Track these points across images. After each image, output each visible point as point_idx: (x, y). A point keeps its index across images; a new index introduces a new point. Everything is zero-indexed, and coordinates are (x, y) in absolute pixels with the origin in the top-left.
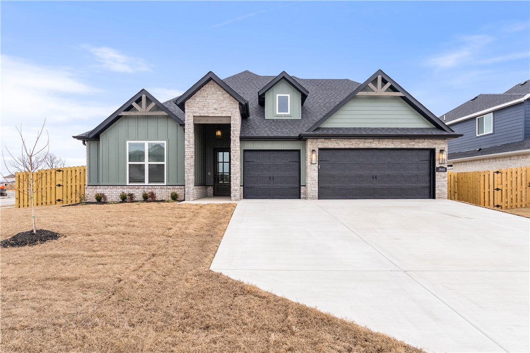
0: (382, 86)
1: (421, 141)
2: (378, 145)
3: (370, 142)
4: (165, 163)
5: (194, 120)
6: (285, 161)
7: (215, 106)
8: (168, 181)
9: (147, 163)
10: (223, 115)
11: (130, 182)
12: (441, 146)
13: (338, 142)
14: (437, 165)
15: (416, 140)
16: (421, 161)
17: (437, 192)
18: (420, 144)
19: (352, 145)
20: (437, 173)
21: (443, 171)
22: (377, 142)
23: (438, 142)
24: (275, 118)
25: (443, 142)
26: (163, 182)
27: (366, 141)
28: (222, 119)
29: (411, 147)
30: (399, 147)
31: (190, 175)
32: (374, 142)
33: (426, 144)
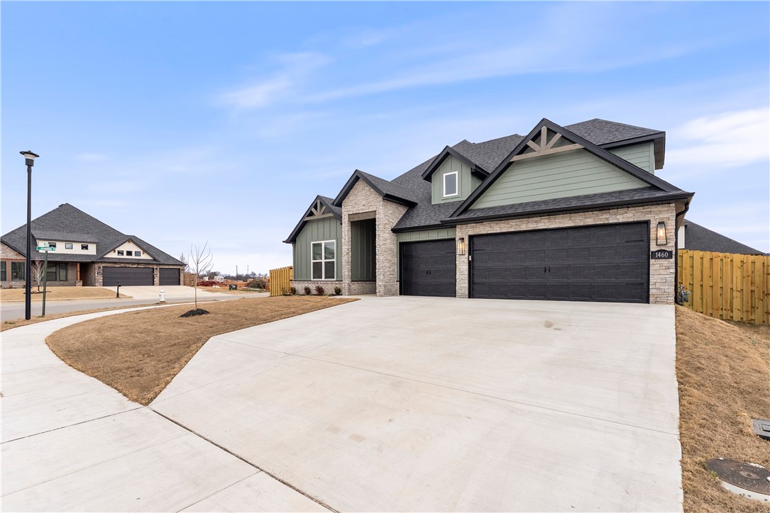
0: (548, 140)
1: (621, 211)
2: (547, 224)
3: (536, 222)
4: (335, 260)
5: (349, 218)
6: (442, 253)
7: (364, 202)
8: (337, 277)
9: (323, 261)
10: (370, 210)
11: (314, 278)
12: (661, 216)
13: (492, 225)
14: (653, 248)
15: (611, 211)
16: (627, 242)
17: (652, 291)
18: (618, 217)
19: (511, 227)
20: (652, 261)
21: (665, 258)
22: (547, 221)
23: (655, 209)
24: (442, 202)
25: (666, 209)
26: (334, 277)
27: (530, 220)
28: (370, 214)
29: (602, 223)
30: (582, 224)
31: (346, 271)
32: (542, 221)
33: (631, 215)
